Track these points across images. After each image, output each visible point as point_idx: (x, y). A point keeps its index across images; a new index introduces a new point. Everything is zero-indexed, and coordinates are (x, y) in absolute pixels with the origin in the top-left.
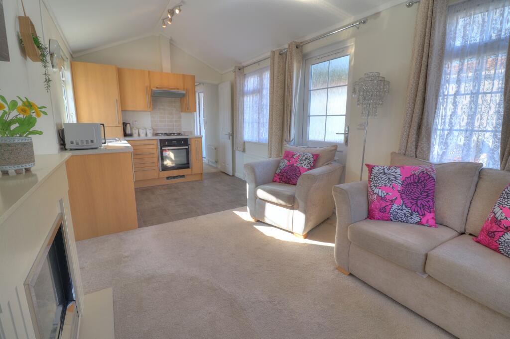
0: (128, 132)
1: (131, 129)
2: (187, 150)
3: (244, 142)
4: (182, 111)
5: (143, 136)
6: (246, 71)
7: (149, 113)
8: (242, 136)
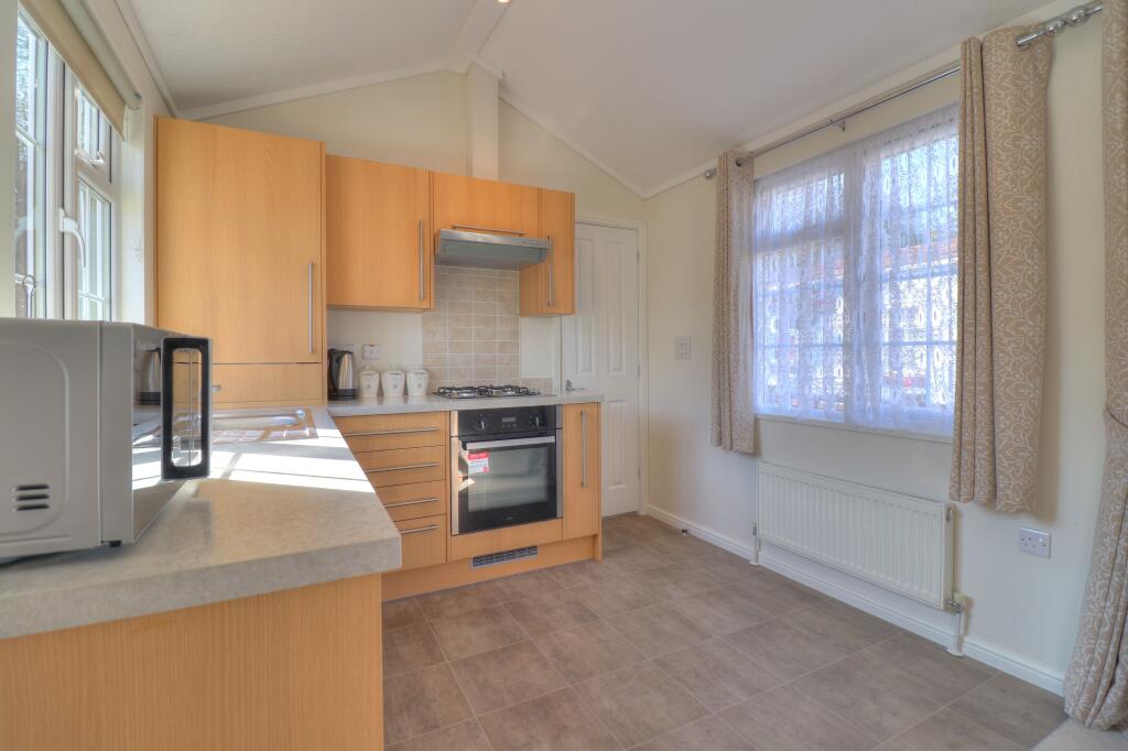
0: (346, 381)
1: (357, 372)
2: (551, 451)
3: (756, 420)
4: (523, 313)
5: (393, 400)
6: (761, 168)
7: (418, 318)
8: (748, 395)
